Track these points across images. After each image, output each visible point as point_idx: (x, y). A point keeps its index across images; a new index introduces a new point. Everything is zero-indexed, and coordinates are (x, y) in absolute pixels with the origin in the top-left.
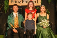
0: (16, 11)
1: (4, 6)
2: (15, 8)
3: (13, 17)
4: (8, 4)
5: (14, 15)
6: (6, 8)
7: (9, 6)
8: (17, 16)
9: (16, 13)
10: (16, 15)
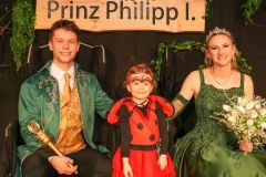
0: (67, 59)
1: (9, 34)
3: (51, 86)
4: (31, 21)
5: (55, 81)
6: (18, 43)
7: (38, 32)
8: (72, 83)
9: (68, 68)
10: (67, 77)
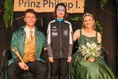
0: (31, 24)
2: (29, 17)
6: (6, 17)
